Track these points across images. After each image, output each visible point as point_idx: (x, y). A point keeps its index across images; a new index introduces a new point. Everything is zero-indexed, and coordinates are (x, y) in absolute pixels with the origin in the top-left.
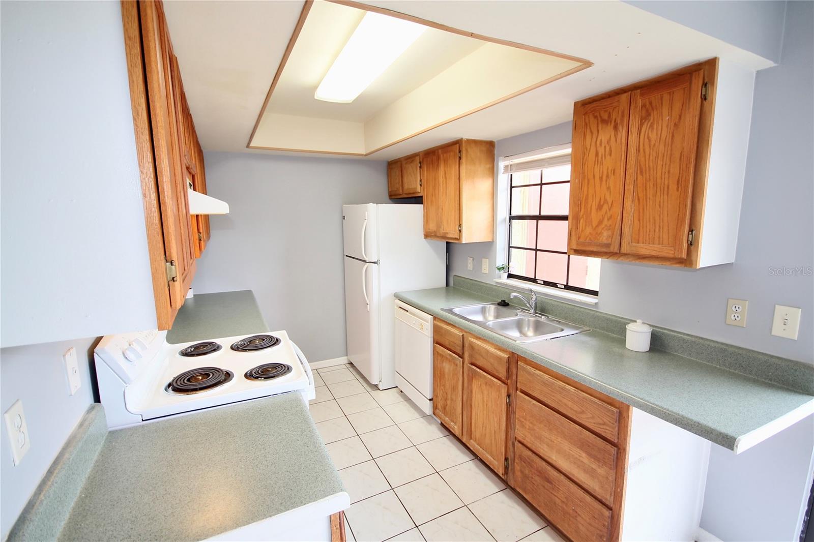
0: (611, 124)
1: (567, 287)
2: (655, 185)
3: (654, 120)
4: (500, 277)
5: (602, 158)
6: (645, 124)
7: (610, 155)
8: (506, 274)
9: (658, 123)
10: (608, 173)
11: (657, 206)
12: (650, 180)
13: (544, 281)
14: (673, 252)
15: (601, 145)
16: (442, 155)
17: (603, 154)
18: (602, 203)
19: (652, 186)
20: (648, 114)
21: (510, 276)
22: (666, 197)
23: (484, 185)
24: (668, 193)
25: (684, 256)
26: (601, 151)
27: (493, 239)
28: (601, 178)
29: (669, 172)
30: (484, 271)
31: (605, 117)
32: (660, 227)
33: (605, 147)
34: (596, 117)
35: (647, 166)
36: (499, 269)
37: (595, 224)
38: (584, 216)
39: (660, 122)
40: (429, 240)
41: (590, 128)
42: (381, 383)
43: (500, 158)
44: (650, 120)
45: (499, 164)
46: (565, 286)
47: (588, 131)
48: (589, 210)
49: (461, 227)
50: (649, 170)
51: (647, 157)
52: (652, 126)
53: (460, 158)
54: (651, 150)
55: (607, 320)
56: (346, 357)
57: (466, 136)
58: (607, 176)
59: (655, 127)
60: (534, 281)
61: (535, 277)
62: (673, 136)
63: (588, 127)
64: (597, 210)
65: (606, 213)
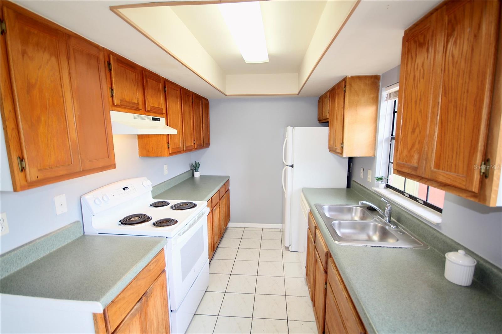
0: (425, 46)
1: (426, 204)
2: (455, 107)
3: (457, 36)
5: (417, 81)
6: (451, 40)
7: (423, 78)
8: (384, 185)
9: (460, 37)
10: (421, 96)
11: (456, 130)
12: (451, 101)
13: (410, 195)
14: (464, 183)
15: (417, 68)
16: (337, 90)
17: (419, 77)
18: (415, 127)
19: (452, 107)
20: (453, 30)
21: (388, 186)
22: (463, 119)
24: (466, 115)
25: (475, 188)
26: (417, 74)
27: (374, 155)
28: (416, 102)
29: (468, 91)
30: (368, 180)
31: (422, 40)
32: (457, 153)
33: (420, 70)
34: (415, 42)
35: (450, 85)
36: (378, 179)
37: (409, 147)
38: (403, 138)
39: (462, 36)
40: (331, 151)
41: (411, 53)
42: (291, 246)
44: (454, 36)
45: (382, 93)
46: (424, 202)
47: (410, 55)
48: (407, 132)
49: (343, 145)
50: (452, 90)
51: (451, 75)
52: (455, 42)
54: (454, 68)
56: (281, 225)
57: (350, 74)
58: (420, 100)
59: (458, 41)
62: (473, 50)
63: (410, 53)
64: (412, 132)
65: (417, 136)
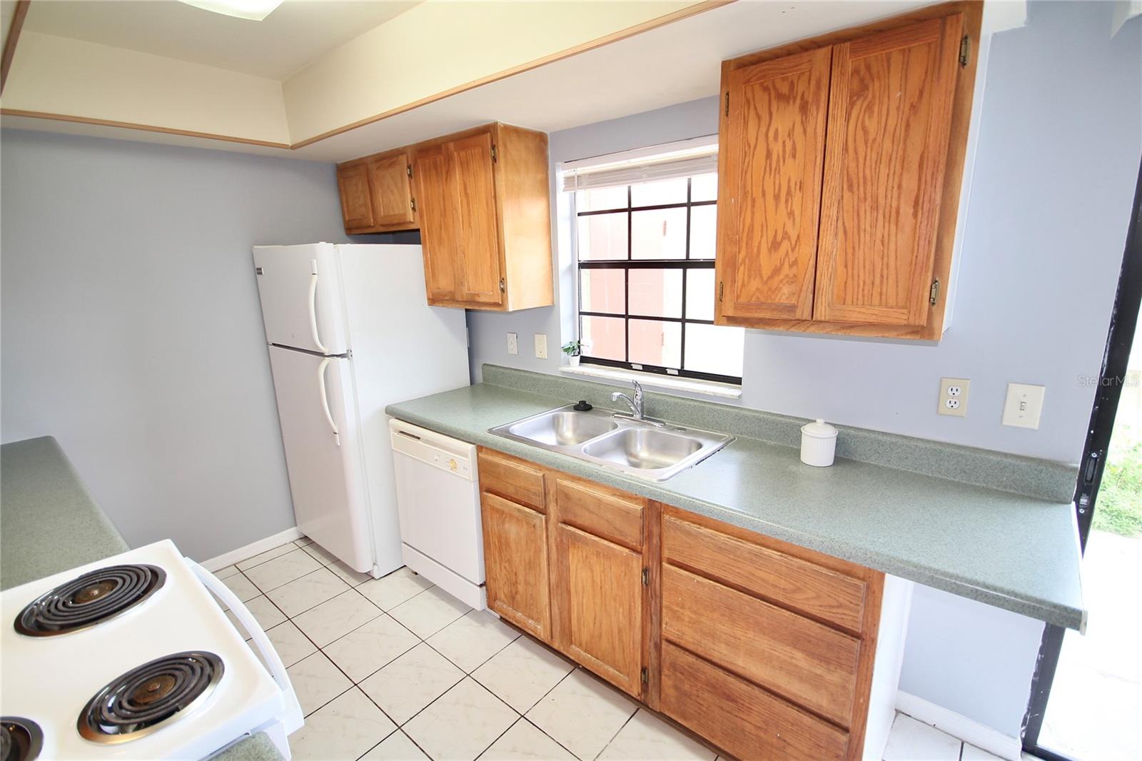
0: (794, 102)
1: (683, 373)
2: (875, 207)
3: (874, 97)
4: (568, 363)
5: (778, 161)
6: (859, 103)
7: (794, 157)
8: (578, 358)
9: (881, 103)
10: (789, 187)
11: (878, 242)
12: (865, 199)
13: (643, 366)
14: (906, 317)
15: (776, 138)
16: (456, 154)
17: (781, 154)
18: (779, 238)
19: (868, 208)
20: (864, 87)
21: (584, 360)
22: (893, 227)
23: (534, 210)
24: (897, 221)
25: (924, 322)
26: (777, 149)
27: (553, 303)
28: (777, 197)
29: (900, 186)
30: (538, 355)
31: (785, 89)
32: (882, 276)
33: (784, 142)
34: (766, 89)
35: (861, 175)
36: (567, 350)
37: (766, 272)
38: (747, 260)
39: (886, 100)
40: (440, 309)
41: (755, 108)
42: (376, 567)
43: (557, 163)
44: (866, 98)
45: (557, 174)
46: (679, 370)
47: (752, 113)
48: (755, 250)
49: (503, 284)
50: (865, 182)
51: (861, 160)
52: (869, 108)
53: (495, 160)
54: (869, 149)
55: (760, 420)
56: (295, 528)
57: (504, 119)
58: (789, 193)
59: (876, 109)
60: (626, 365)
61: (627, 360)
62: (908, 125)
63: (752, 107)
64: (769, 250)
65: (787, 254)
